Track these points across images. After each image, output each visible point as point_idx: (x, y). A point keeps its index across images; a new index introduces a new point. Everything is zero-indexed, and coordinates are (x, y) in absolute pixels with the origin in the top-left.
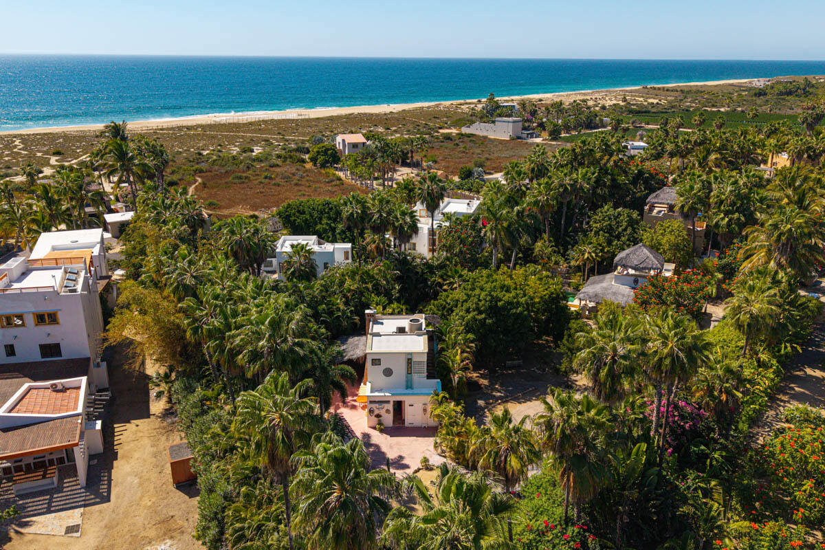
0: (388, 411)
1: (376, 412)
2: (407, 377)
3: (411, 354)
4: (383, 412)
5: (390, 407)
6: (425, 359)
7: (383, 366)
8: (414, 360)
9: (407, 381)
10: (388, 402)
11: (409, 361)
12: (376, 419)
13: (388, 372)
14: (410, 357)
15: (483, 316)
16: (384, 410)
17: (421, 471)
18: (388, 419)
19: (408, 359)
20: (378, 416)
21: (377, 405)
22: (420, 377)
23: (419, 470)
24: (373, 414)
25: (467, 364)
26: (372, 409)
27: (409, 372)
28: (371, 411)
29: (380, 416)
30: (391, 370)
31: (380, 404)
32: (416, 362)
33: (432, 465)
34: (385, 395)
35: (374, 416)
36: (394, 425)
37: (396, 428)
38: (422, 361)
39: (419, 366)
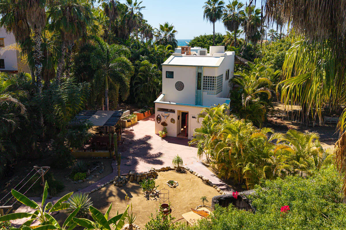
0: (172, 120)
1: (163, 120)
2: (197, 92)
4: (168, 121)
5: (175, 116)
7: (176, 79)
8: (204, 74)
9: (197, 97)
10: (173, 111)
11: (199, 75)
12: (162, 127)
13: (180, 86)
14: (200, 71)
16: (169, 119)
18: (174, 129)
19: (198, 73)
20: (164, 124)
21: (163, 113)
22: (209, 94)
24: (160, 122)
25: (265, 89)
26: (159, 116)
27: (199, 88)
28: (158, 118)
29: (166, 125)
30: (183, 83)
31: (166, 112)
32: (206, 77)
33: (186, 170)
34: (170, 104)
35: (160, 123)
36: (178, 136)
37: (180, 137)
38: (212, 76)
39: (209, 82)
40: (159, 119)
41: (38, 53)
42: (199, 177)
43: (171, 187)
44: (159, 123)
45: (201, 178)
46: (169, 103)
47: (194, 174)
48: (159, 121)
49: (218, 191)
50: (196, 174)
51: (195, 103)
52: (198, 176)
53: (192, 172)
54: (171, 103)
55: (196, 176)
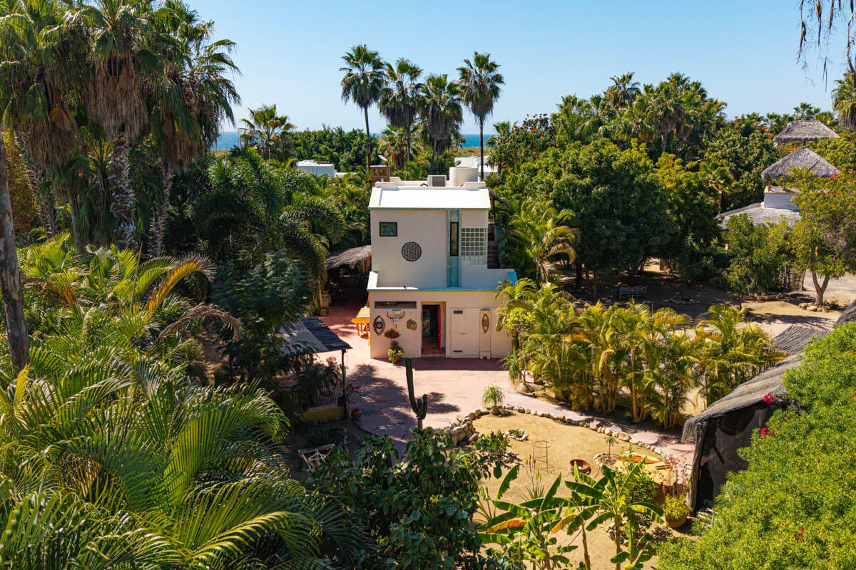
0: (411, 324)
1: (389, 326)
2: (449, 263)
3: (457, 212)
4: (401, 327)
5: (416, 314)
6: (485, 223)
7: (403, 237)
8: (464, 225)
9: (450, 271)
10: (412, 304)
11: (454, 227)
12: (389, 340)
13: (412, 252)
14: (455, 220)
15: (588, 180)
16: (404, 322)
17: (484, 418)
18: (413, 342)
19: (453, 224)
20: (392, 334)
21: (390, 311)
22: (474, 264)
23: (479, 415)
24: (382, 331)
25: (564, 247)
26: (379, 320)
27: (454, 252)
28: (378, 323)
29: (397, 335)
30: (418, 246)
31: (396, 309)
32: (468, 230)
33: (509, 409)
34: (406, 290)
35: (383, 334)
36: (424, 355)
37: (427, 355)
38: (479, 227)
39: (473, 240)
40: (380, 326)
41: (127, 194)
42: (543, 416)
43: (522, 441)
44: (381, 333)
45: (548, 416)
46: (403, 288)
47: (530, 413)
48: (379, 330)
49: (593, 430)
50: (533, 412)
51: (446, 285)
52: (540, 413)
53: (523, 412)
54: (408, 288)
55: (536, 414)
